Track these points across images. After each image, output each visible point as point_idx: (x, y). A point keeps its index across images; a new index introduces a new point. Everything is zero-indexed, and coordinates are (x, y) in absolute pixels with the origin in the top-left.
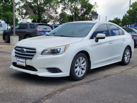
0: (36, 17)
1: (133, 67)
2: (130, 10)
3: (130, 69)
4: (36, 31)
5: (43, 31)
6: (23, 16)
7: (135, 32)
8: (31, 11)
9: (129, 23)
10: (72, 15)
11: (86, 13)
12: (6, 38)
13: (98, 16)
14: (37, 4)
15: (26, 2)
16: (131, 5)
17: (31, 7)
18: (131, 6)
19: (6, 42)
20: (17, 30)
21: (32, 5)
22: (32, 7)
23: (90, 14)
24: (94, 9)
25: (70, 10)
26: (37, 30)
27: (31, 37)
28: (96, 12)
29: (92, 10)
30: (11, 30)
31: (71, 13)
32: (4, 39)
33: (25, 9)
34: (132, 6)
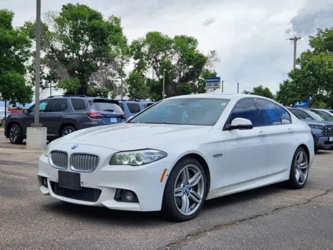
0: (75, 84)
1: (328, 191)
2: (295, 69)
3: (324, 196)
4: (89, 114)
5: (105, 116)
6: (44, 81)
7: (313, 119)
8: (62, 71)
9: (294, 99)
10: (157, 79)
11: (191, 76)
12: (12, 132)
13: (219, 81)
14: (78, 55)
15: (52, 48)
16: (297, 58)
17: (62, 60)
18: (297, 61)
19: (12, 143)
20: (42, 112)
21: (66, 56)
22: (65, 62)
23: (200, 78)
24: (209, 66)
25: (155, 68)
26: (91, 114)
27: (77, 129)
28: (215, 74)
29: (205, 67)
30: (27, 114)
31: (155, 76)
32: (7, 135)
33: (49, 65)
34: (299, 60)
